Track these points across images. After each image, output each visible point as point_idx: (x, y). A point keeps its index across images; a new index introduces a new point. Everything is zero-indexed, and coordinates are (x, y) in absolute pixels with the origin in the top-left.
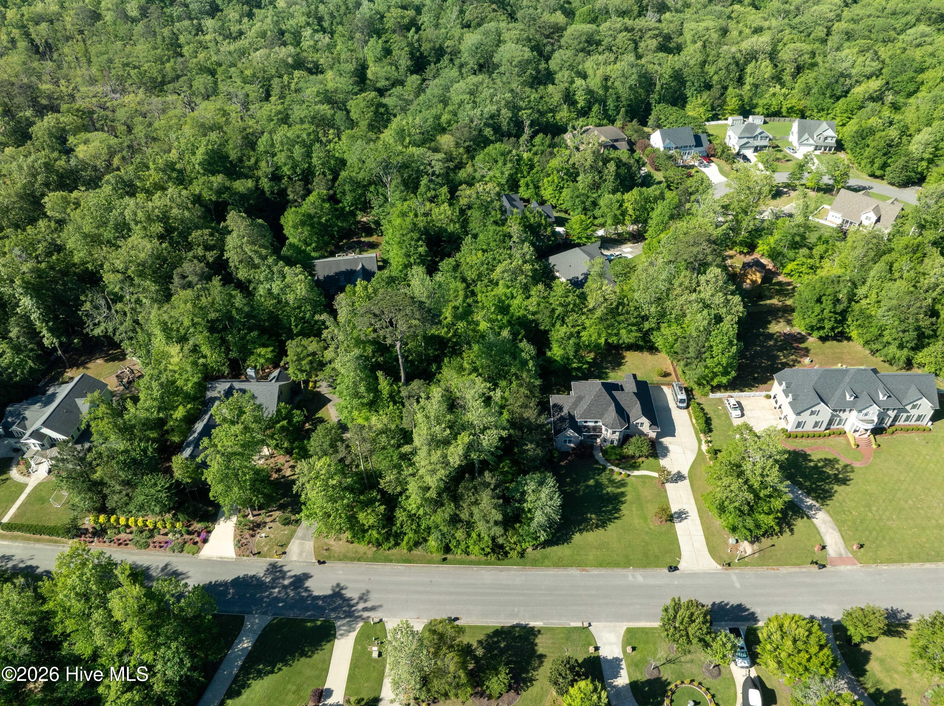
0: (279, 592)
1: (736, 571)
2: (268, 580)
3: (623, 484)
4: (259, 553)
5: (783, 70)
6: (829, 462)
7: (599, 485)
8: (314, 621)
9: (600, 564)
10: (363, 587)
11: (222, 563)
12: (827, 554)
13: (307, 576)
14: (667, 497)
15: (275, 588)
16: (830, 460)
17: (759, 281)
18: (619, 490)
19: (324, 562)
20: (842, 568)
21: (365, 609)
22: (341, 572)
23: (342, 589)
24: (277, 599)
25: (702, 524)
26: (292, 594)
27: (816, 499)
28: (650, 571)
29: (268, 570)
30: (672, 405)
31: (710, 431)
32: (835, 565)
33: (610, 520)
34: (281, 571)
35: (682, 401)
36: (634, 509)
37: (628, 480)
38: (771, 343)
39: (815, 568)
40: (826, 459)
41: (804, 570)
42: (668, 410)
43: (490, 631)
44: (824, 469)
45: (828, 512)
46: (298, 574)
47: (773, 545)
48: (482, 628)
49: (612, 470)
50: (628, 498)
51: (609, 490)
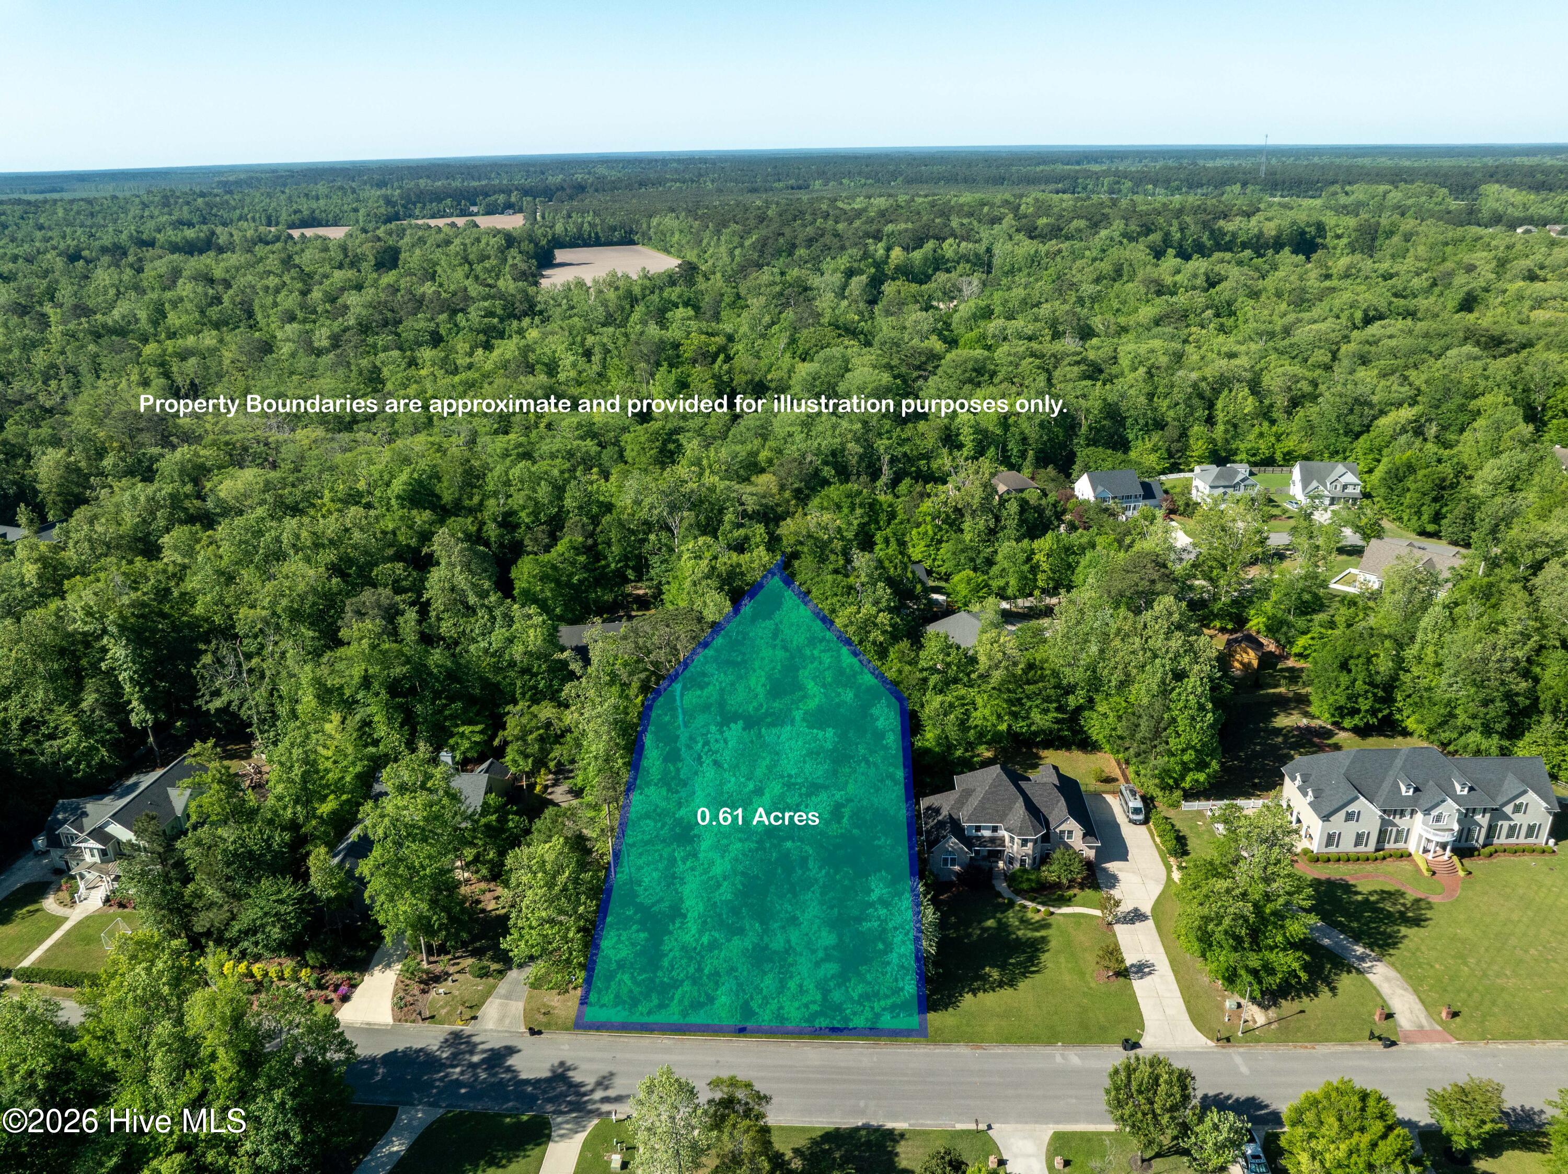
0: (462, 1073)
1: (1241, 1050)
2: (445, 1055)
3: (1044, 925)
4: (433, 1017)
5: (1271, 406)
6: (1386, 895)
7: (1003, 926)
8: (517, 1115)
9: (1006, 1039)
10: (604, 1069)
11: (371, 1030)
12: (1397, 1025)
13: (511, 1051)
14: (1116, 943)
15: (455, 1066)
16: (1390, 893)
17: (1255, 663)
18: (1038, 934)
19: (540, 1033)
20: (1426, 1046)
21: (605, 1100)
22: (566, 1047)
23: (569, 1069)
24: (457, 1084)
25: (1178, 981)
26: (483, 1076)
27: (1371, 946)
28: (1090, 1050)
29: (446, 1041)
30: (1121, 818)
31: (1185, 853)
32: (1413, 1043)
33: (1024, 975)
34: (468, 1043)
35: (1136, 811)
37: (1051, 920)
38: (1280, 739)
39: (1377, 1047)
40: (1383, 892)
41: (1359, 1049)
43: (816, 1135)
44: (1381, 906)
45: (1393, 965)
46: (496, 1047)
47: (1302, 1012)
48: (804, 1130)
49: (1025, 907)
50: (1053, 944)
51: (1021, 933)
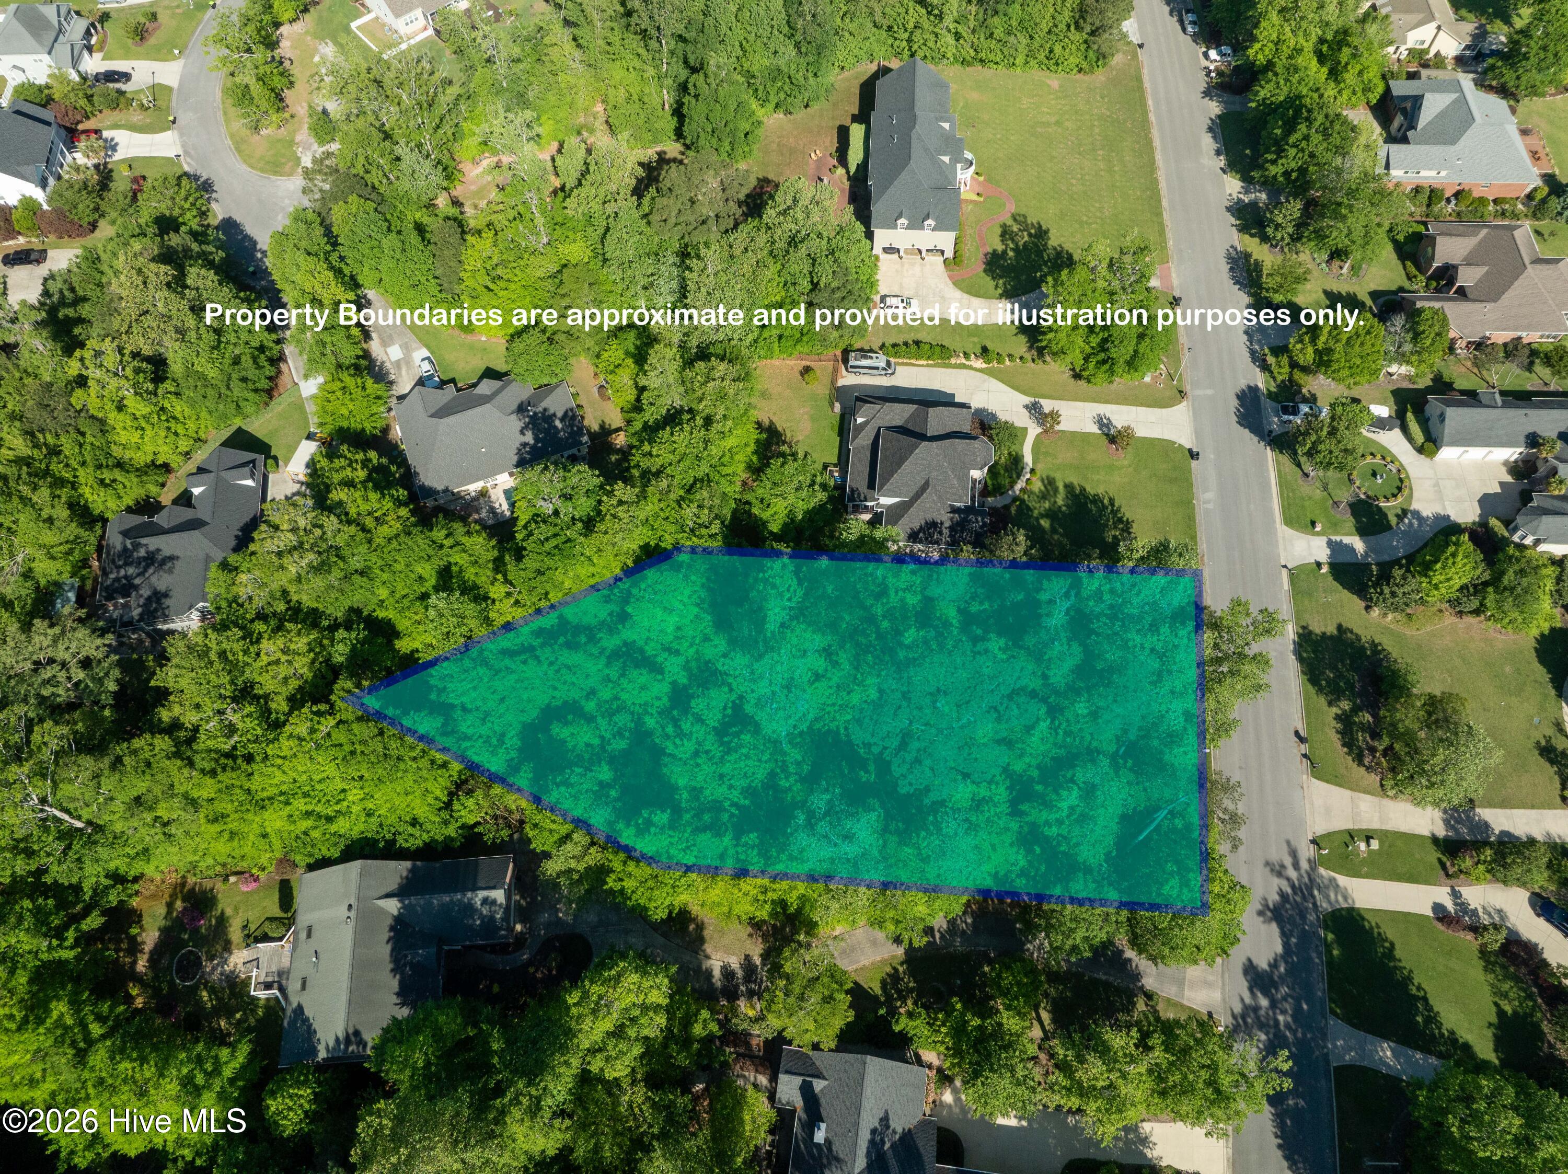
2: (1263, 1037)
6: (1006, 233)
7: (1051, 515)
8: (1328, 947)
10: (1261, 872)
13: (1250, 969)
14: (1073, 433)
18: (1061, 490)
21: (1296, 866)
23: (1267, 906)
24: (1297, 1014)
25: (1115, 404)
26: (1284, 990)
28: (1197, 482)
30: (883, 382)
31: (942, 348)
34: (1244, 1017)
36: (1096, 477)
37: (1041, 473)
40: (1002, 236)
42: (897, 388)
43: (1312, 690)
44: (1021, 243)
46: (1246, 984)
48: (1307, 698)
49: (1023, 490)
51: (1060, 502)
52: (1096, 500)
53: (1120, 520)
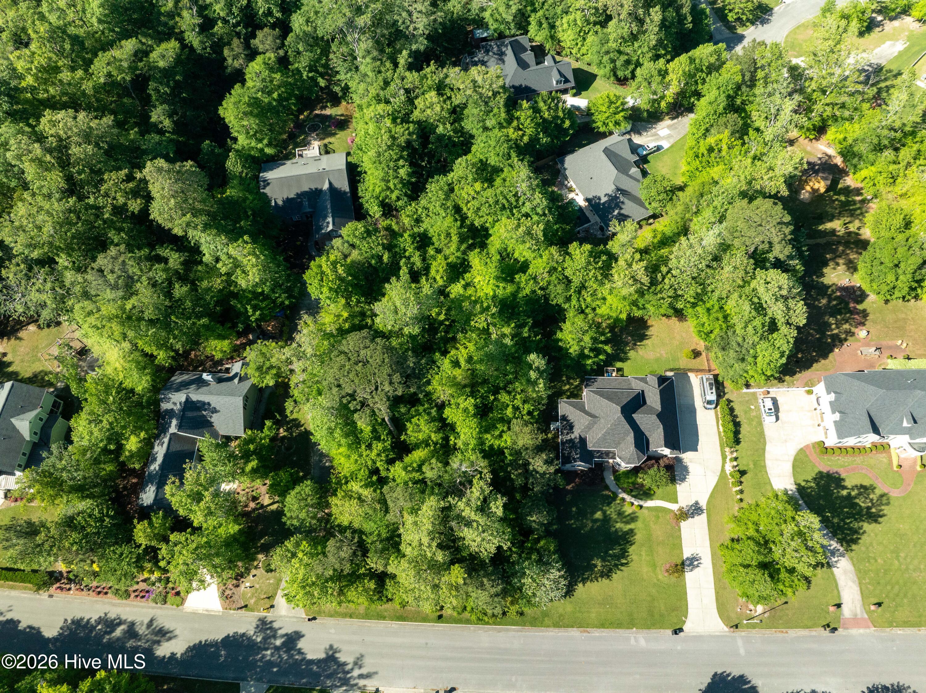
0: (272, 655)
1: (743, 634)
2: (258, 639)
3: (633, 518)
4: (246, 606)
6: (865, 490)
7: (606, 519)
8: (310, 690)
9: (602, 626)
10: (357, 650)
11: (209, 617)
12: (841, 614)
13: (298, 635)
14: (680, 537)
15: (266, 649)
16: (865, 487)
17: (822, 190)
18: (629, 527)
20: (854, 632)
21: (361, 677)
22: (333, 631)
23: (336, 651)
24: (271, 664)
25: (714, 573)
26: (285, 657)
27: (840, 541)
28: (654, 633)
29: (258, 626)
30: (698, 403)
31: (737, 441)
32: (847, 628)
33: (617, 566)
34: (271, 628)
35: (709, 402)
36: (643, 553)
37: (640, 513)
38: (824, 301)
39: (826, 633)
40: (862, 486)
41: (814, 633)
42: (693, 411)
44: (857, 501)
45: (851, 559)
46: (290, 632)
47: (786, 603)
49: (623, 500)
50: (638, 537)
51: (618, 525)
52: (624, 554)
53: (610, 571)
